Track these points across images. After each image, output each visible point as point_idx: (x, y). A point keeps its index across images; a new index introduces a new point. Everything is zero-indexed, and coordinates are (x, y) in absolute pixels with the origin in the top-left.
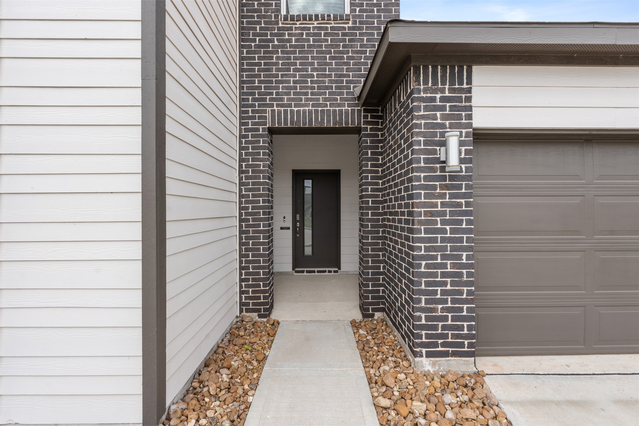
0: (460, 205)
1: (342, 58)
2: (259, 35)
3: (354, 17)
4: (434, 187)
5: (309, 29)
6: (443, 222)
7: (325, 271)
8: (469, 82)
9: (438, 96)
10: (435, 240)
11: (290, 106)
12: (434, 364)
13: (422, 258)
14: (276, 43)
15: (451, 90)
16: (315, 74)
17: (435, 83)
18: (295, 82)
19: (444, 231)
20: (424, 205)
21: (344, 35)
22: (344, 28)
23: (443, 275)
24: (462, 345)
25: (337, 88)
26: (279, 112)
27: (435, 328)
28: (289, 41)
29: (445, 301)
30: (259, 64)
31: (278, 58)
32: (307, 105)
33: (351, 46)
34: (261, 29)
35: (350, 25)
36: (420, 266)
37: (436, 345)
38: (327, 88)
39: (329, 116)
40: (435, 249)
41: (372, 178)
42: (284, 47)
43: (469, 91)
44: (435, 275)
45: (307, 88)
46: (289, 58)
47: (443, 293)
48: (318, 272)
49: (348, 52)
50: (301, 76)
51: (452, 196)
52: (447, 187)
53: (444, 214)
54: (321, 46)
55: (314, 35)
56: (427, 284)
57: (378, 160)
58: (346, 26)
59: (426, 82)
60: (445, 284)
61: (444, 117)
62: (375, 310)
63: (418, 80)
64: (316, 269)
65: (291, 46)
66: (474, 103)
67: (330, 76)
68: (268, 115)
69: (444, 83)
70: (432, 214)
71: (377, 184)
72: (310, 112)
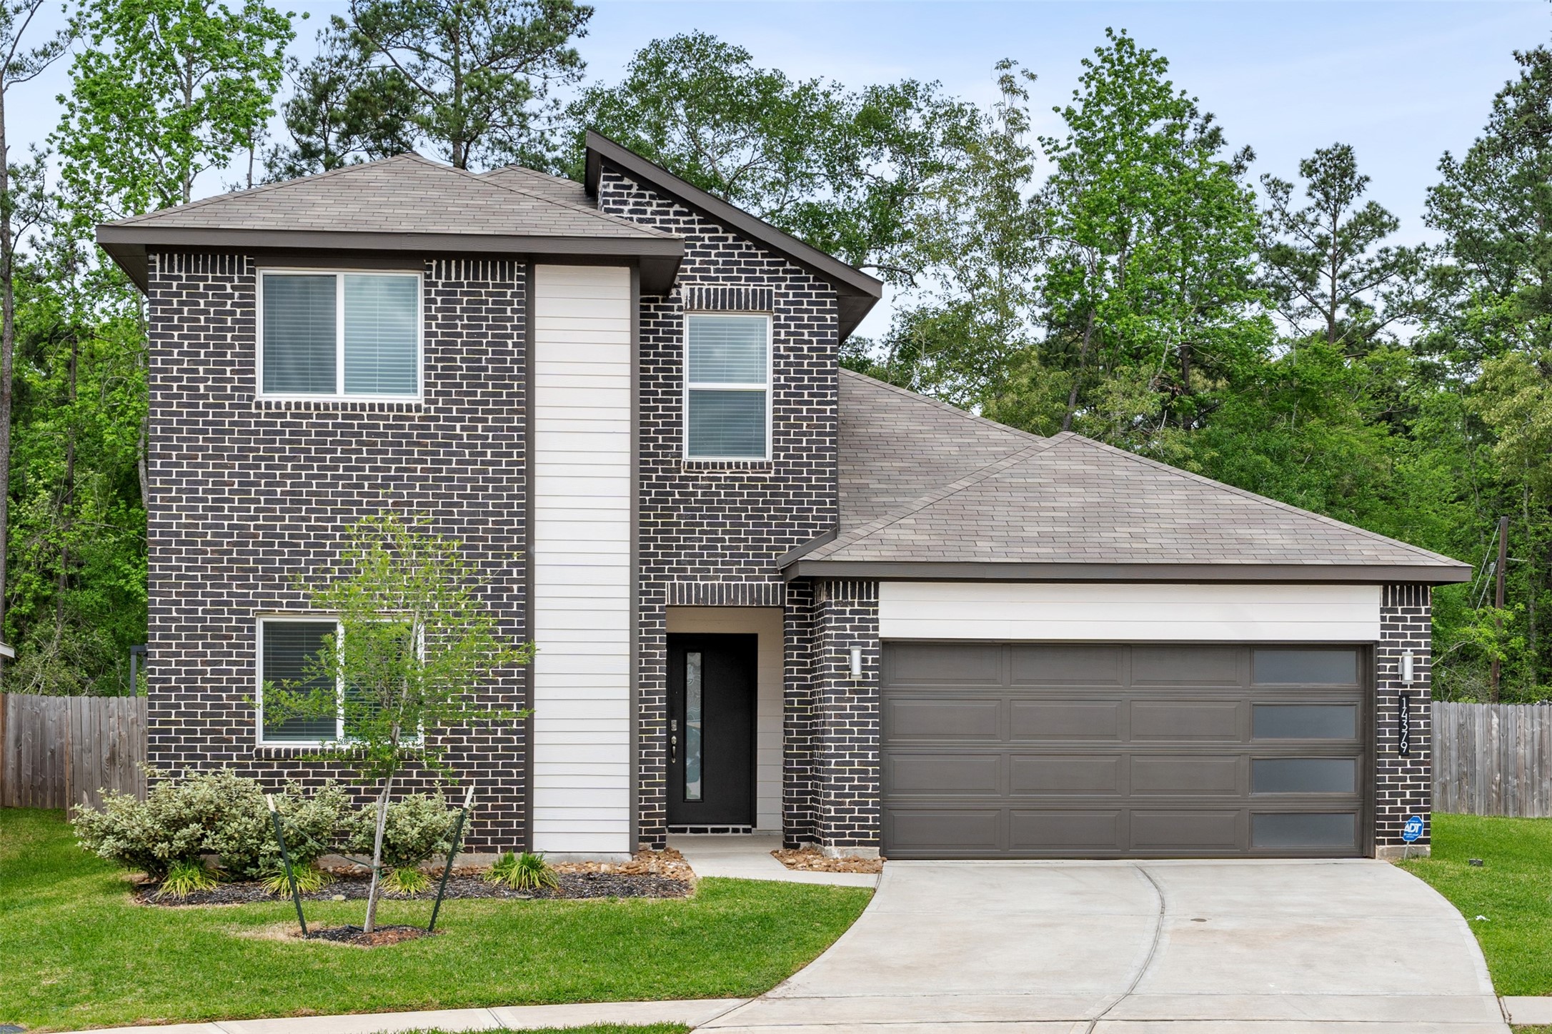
0: (867, 708)
1: (763, 517)
2: (654, 486)
3: (777, 464)
4: (844, 692)
5: (719, 479)
6: (852, 724)
7: (726, 830)
8: (876, 596)
9: (848, 609)
10: (844, 740)
11: (695, 578)
12: (842, 853)
13: (832, 756)
14: (677, 497)
15: (860, 604)
16: (727, 537)
17: (845, 596)
18: (700, 548)
19: (852, 732)
20: (834, 708)
21: (764, 487)
22: (765, 479)
23: (851, 772)
24: (867, 835)
25: (754, 556)
26: (681, 586)
27: (843, 819)
28: (694, 494)
29: (853, 796)
30: (656, 524)
31: (679, 516)
32: (717, 578)
33: (774, 503)
34: (658, 478)
35: (772, 475)
36: (830, 763)
37: (844, 835)
38: (742, 556)
39: (744, 592)
40: (844, 748)
41: (799, 671)
42: (686, 501)
43: (876, 604)
44: (844, 772)
45: (717, 555)
46: (694, 517)
47: (851, 788)
48: (714, 831)
49: (769, 510)
50: (708, 540)
51: (860, 700)
52: (855, 692)
53: (852, 716)
54: (735, 502)
55: (726, 487)
56: (837, 780)
57: (806, 648)
58: (767, 476)
59: (837, 596)
60: (853, 780)
61: (852, 628)
62: (799, 839)
63: (829, 596)
64: (709, 827)
65: (696, 501)
66: (880, 616)
67: (746, 540)
68: (667, 590)
69: (853, 597)
70: (841, 716)
71: (805, 679)
72: (721, 586)
